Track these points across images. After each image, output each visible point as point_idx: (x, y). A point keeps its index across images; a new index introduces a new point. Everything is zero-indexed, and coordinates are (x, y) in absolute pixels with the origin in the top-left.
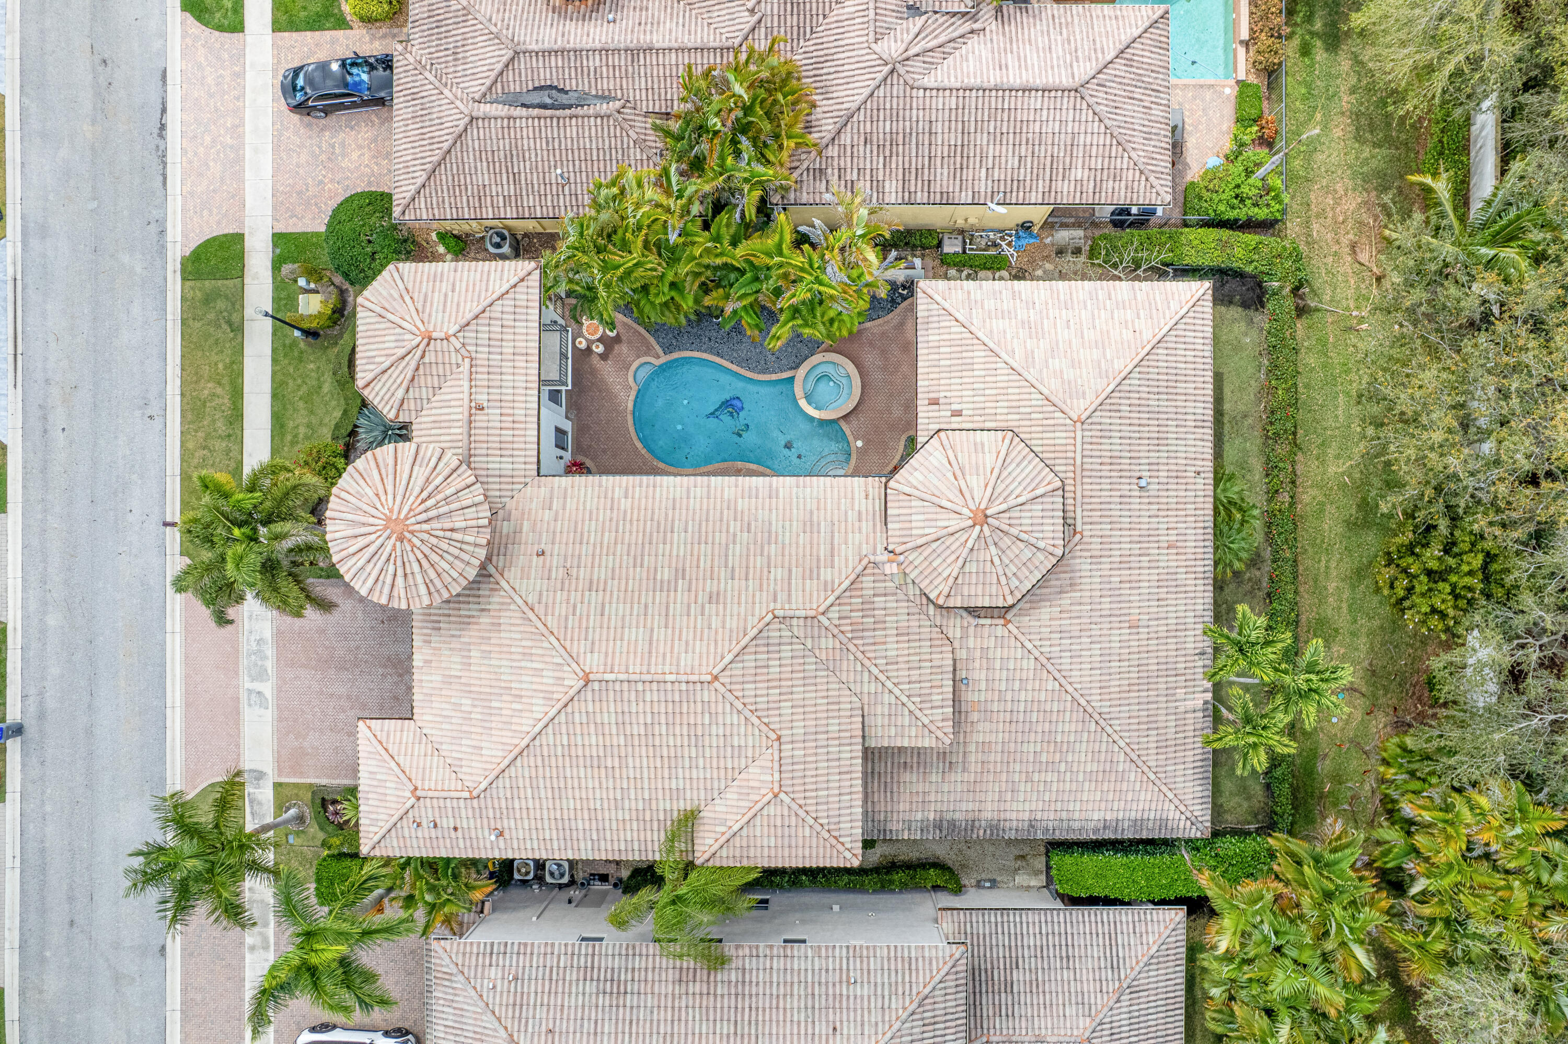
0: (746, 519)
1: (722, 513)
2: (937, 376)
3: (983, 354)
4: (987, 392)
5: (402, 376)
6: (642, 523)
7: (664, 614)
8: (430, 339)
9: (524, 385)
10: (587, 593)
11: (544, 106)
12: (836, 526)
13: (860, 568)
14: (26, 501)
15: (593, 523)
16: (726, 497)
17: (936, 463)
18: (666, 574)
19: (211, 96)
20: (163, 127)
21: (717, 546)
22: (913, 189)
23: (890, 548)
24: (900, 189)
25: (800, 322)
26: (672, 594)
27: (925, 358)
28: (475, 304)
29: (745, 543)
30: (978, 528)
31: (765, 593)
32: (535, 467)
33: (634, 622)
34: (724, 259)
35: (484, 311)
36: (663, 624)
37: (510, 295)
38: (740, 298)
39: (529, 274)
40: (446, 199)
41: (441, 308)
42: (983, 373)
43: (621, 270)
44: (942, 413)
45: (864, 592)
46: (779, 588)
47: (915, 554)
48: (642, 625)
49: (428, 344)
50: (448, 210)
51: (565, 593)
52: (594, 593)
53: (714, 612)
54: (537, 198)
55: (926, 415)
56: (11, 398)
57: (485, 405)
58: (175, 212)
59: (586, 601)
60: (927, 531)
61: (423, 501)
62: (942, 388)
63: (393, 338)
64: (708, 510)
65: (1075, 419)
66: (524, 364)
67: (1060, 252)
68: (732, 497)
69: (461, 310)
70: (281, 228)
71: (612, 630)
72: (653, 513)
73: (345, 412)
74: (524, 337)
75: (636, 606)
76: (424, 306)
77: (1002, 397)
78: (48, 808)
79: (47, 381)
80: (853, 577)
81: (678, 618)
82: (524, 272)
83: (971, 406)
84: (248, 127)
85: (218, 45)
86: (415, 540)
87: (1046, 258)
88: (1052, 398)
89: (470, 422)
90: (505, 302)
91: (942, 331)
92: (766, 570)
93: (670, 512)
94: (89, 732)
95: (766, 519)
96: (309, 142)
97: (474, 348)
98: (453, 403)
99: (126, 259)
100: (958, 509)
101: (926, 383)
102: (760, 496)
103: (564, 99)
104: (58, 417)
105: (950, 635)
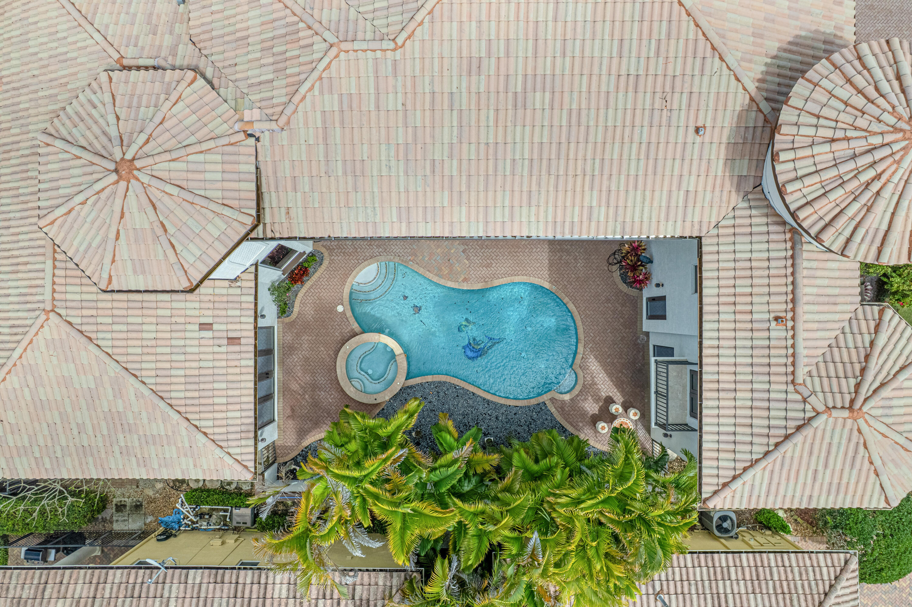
0: (437, 178)
1: (469, 187)
2: (230, 370)
3: (173, 395)
4: (168, 350)
5: (881, 362)
6: (571, 172)
7: (541, 42)
8: (851, 408)
9: (721, 351)
10: (641, 72)
12: (323, 170)
13: (289, 111)
15: (633, 172)
16: (464, 209)
17: (191, 246)
18: (539, 100)
21: (473, 140)
22: (255, 587)
23: (252, 140)
24: (270, 587)
25: (380, 432)
26: (530, 72)
27: (244, 392)
28: (789, 455)
29: (438, 146)
30: (129, 156)
31: (409, 73)
32: (705, 249)
33: (579, 30)
34: (472, 509)
35: (777, 445)
36: (542, 26)
37: (740, 466)
38: (455, 461)
39: (715, 493)
40: (797, 578)
41: (834, 449)
42: (173, 372)
43: (601, 497)
44: (224, 327)
45: (284, 82)
46: (391, 80)
47: (218, 132)
48: (569, 25)
49: (852, 401)
50: (794, 564)
51: (670, 72)
52: (632, 72)
53: (475, 44)
54: (691, 577)
55: (244, 327)
57: (774, 324)
59: (642, 60)
60: (201, 157)
61: (878, 177)
62: (224, 356)
63: (896, 411)
64: (486, 190)
65: (52, 315)
66: (722, 377)
67: (138, 507)
68: (456, 209)
69: (807, 446)
71: (608, 18)
72: (556, 187)
74: (722, 412)
75: (577, 53)
76: (856, 452)
77: (149, 343)
80: (297, 98)
81: (521, 36)
82: (722, 495)
83: (188, 335)
86: (892, 120)
87: (151, 501)
88: (84, 340)
89: (793, 301)
90: (748, 457)
91: (224, 422)
92: (409, 107)
93: (534, 188)
95: (411, 178)
97: (790, 397)
98: (815, 326)
100: (155, 182)
101: (243, 363)
102: (420, 210)
105: (190, 46)
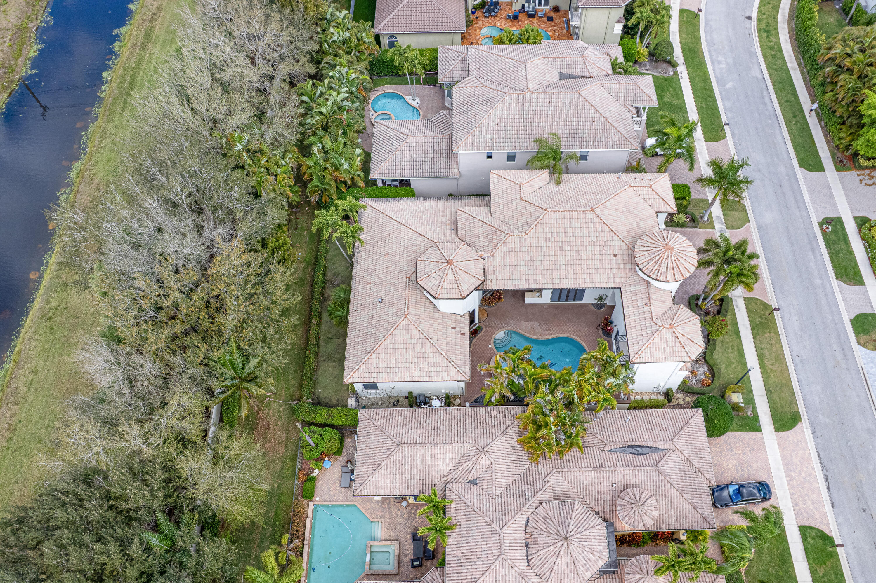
0: (537, 271)
1: (547, 273)
6: (578, 268)
7: (566, 233)
8: (670, 325)
9: (630, 316)
10: (595, 240)
11: (640, 446)
13: (494, 251)
14: (843, 323)
15: (596, 268)
16: (546, 280)
18: (567, 248)
19: (807, 495)
20: (827, 480)
26: (563, 240)
27: (466, 351)
29: (537, 261)
31: (529, 241)
32: (622, 290)
41: (668, 339)
48: (574, 229)
51: (604, 240)
52: (593, 240)
53: (548, 234)
55: (465, 330)
56: (862, 363)
57: (644, 305)
58: (810, 442)
64: (552, 274)
68: (543, 280)
69: (659, 338)
70: (758, 434)
71: (584, 227)
73: (712, 354)
74: (633, 333)
78: (801, 220)
79: (848, 370)
81: (561, 231)
84: (785, 480)
85: (810, 519)
89: (649, 299)
93: (567, 273)
94: (792, 245)
96: (754, 472)
97: (652, 324)
98: (658, 306)
99: (828, 420)
101: (465, 341)
102: (532, 280)
103: (632, 450)
104: (839, 355)
